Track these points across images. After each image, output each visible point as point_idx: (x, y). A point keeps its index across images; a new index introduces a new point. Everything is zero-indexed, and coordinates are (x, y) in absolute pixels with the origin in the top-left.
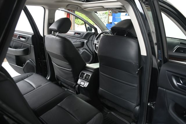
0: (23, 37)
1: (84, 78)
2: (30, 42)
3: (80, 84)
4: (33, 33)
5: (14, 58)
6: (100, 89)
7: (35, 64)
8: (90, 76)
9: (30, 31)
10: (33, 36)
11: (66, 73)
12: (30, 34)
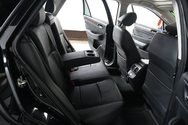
0: (101, 26)
1: (134, 70)
2: (105, 30)
3: (129, 75)
4: (108, 23)
5: (93, 41)
6: (145, 84)
7: (104, 49)
8: (138, 69)
9: (107, 21)
10: (108, 25)
11: (123, 62)
12: (106, 24)
